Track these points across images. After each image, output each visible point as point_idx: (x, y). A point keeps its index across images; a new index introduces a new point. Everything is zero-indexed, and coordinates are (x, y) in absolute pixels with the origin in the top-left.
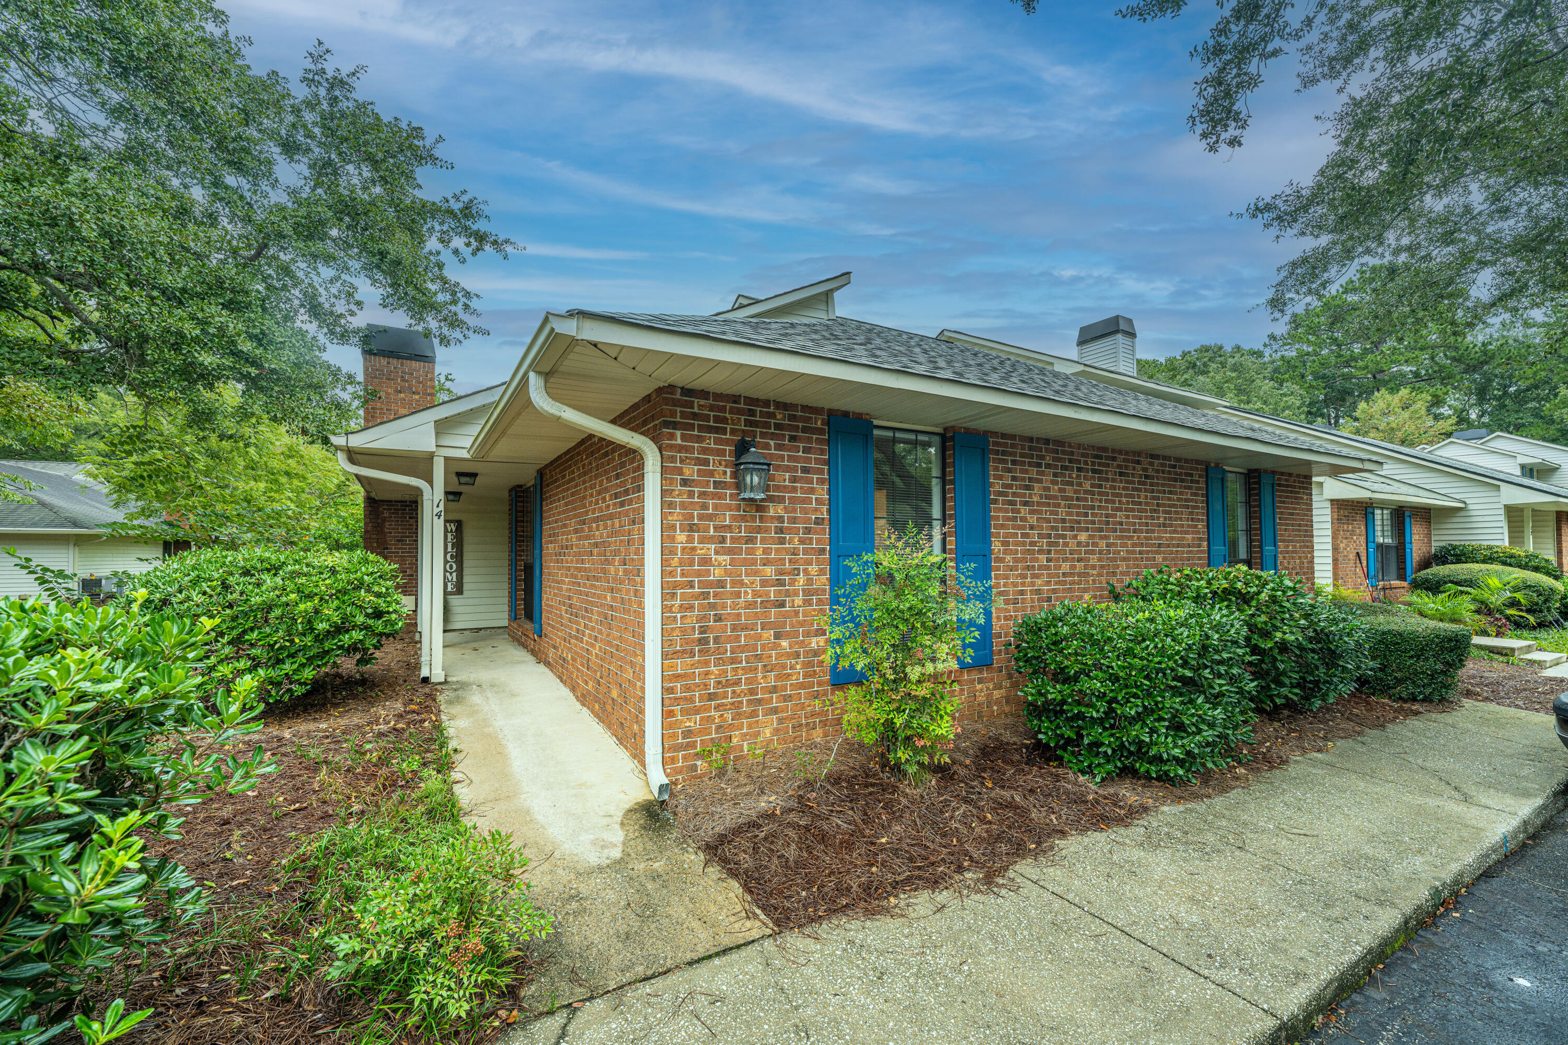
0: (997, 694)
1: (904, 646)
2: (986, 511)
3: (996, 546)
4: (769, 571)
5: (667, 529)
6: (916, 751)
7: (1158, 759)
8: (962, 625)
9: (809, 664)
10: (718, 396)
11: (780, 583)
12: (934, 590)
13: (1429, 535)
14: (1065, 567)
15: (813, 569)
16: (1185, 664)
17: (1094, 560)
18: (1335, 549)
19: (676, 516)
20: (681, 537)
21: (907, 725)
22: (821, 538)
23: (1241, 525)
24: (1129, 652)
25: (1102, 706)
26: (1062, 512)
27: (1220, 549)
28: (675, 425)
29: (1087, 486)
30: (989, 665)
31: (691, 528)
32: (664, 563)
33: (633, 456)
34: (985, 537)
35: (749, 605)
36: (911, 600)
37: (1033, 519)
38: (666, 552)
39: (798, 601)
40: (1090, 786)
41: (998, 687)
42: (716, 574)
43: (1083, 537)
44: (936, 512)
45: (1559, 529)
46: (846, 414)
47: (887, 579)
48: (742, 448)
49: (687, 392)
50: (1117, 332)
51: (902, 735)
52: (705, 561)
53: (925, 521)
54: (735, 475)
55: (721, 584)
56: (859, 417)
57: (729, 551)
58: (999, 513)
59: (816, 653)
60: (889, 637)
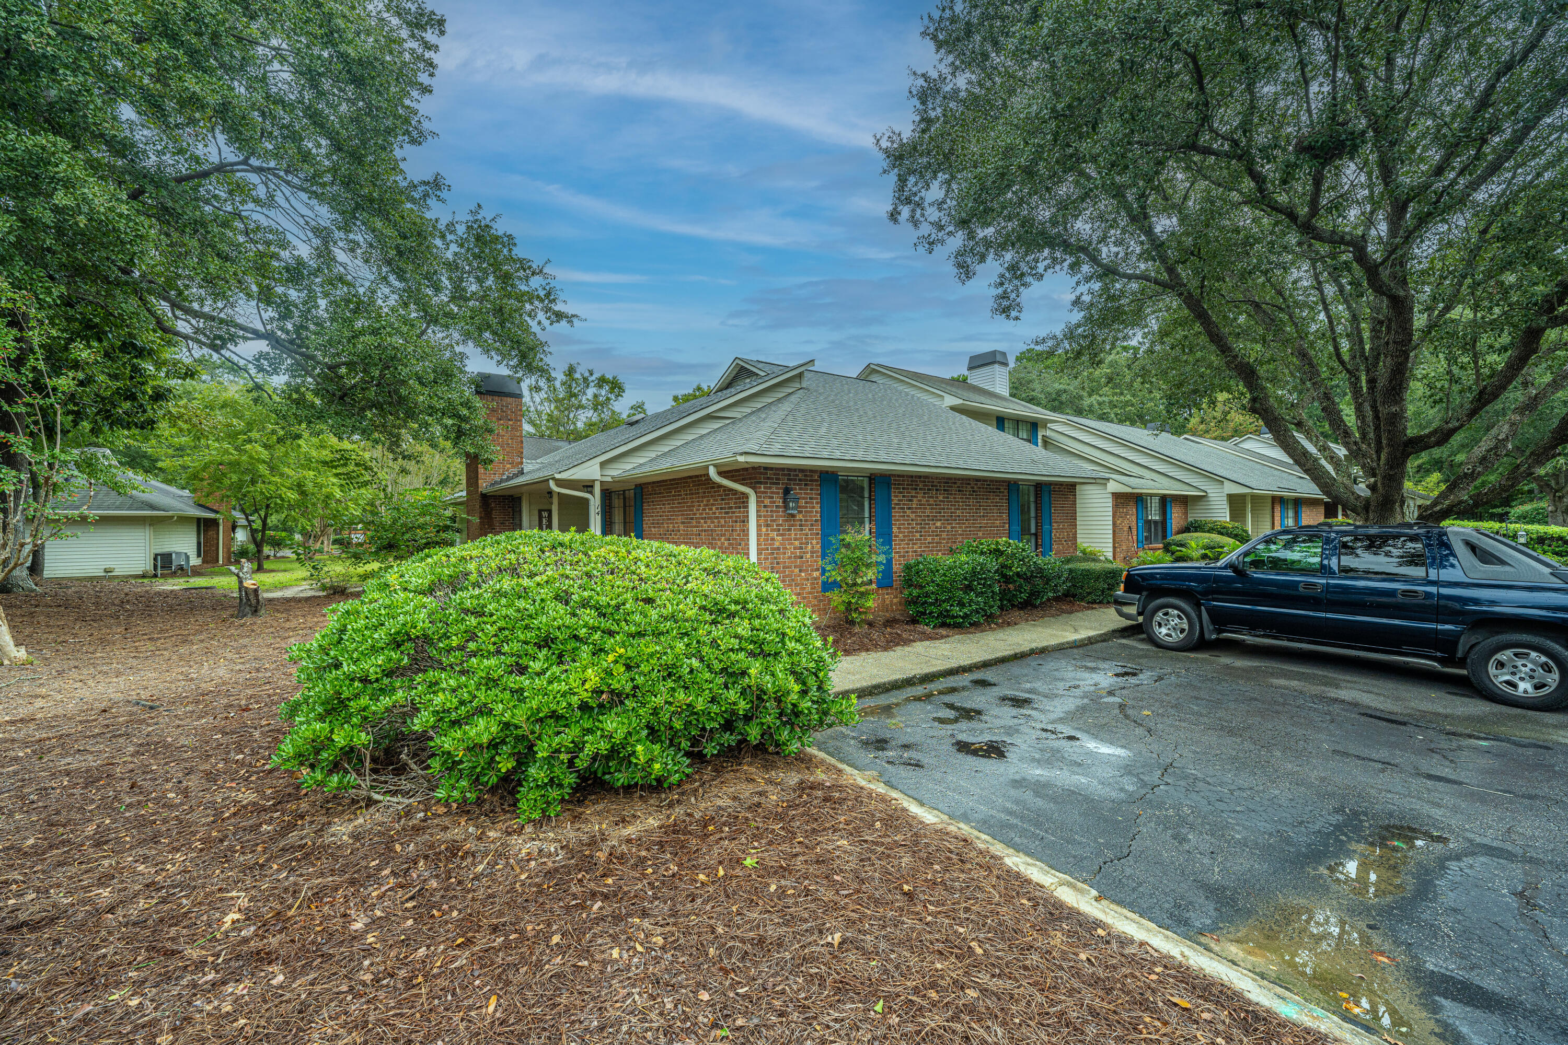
0: (895, 600)
1: (855, 572)
2: (890, 513)
3: (895, 530)
4: (797, 543)
5: (759, 526)
6: (860, 613)
7: (953, 617)
8: (878, 563)
9: (812, 584)
10: (777, 469)
11: (801, 548)
12: (866, 550)
13: (1186, 514)
14: (929, 539)
15: (814, 542)
16: (966, 579)
17: (944, 535)
18: (1114, 524)
19: (762, 522)
20: (764, 529)
21: (856, 603)
22: (817, 528)
23: (1033, 514)
24: (944, 575)
25: (933, 597)
26: (928, 512)
27: (1016, 528)
28: (761, 483)
29: (941, 498)
30: (891, 587)
31: (767, 525)
32: (758, 540)
33: (746, 496)
34: (890, 526)
35: (790, 558)
36: (858, 554)
37: (913, 516)
38: (759, 535)
39: (808, 556)
40: (928, 629)
41: (896, 597)
42: (777, 544)
43: (938, 524)
44: (867, 514)
45: (1273, 508)
46: (827, 472)
47: (848, 546)
48: (787, 491)
49: (766, 468)
50: (994, 362)
51: (853, 607)
52: (773, 539)
53: (862, 523)
54: (784, 502)
55: (778, 549)
56: (833, 473)
57: (782, 535)
58: (896, 513)
59: (816, 579)
60: (849, 568)
